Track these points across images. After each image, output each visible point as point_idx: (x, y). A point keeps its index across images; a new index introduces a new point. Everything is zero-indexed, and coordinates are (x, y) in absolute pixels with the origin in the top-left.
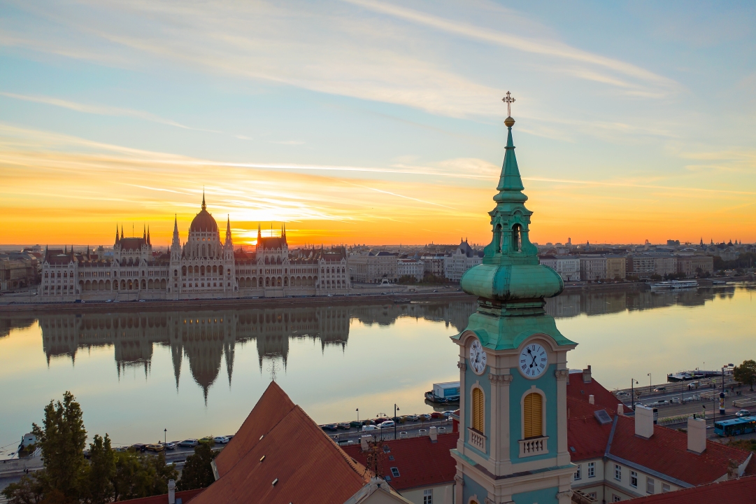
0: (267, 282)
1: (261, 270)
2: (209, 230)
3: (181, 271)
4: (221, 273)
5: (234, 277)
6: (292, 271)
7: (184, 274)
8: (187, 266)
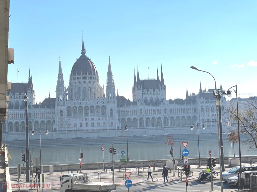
0: (147, 123)
1: (141, 110)
2: (90, 74)
3: (66, 111)
4: (104, 114)
5: (117, 117)
6: (171, 111)
7: (69, 115)
8: (72, 107)
